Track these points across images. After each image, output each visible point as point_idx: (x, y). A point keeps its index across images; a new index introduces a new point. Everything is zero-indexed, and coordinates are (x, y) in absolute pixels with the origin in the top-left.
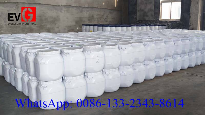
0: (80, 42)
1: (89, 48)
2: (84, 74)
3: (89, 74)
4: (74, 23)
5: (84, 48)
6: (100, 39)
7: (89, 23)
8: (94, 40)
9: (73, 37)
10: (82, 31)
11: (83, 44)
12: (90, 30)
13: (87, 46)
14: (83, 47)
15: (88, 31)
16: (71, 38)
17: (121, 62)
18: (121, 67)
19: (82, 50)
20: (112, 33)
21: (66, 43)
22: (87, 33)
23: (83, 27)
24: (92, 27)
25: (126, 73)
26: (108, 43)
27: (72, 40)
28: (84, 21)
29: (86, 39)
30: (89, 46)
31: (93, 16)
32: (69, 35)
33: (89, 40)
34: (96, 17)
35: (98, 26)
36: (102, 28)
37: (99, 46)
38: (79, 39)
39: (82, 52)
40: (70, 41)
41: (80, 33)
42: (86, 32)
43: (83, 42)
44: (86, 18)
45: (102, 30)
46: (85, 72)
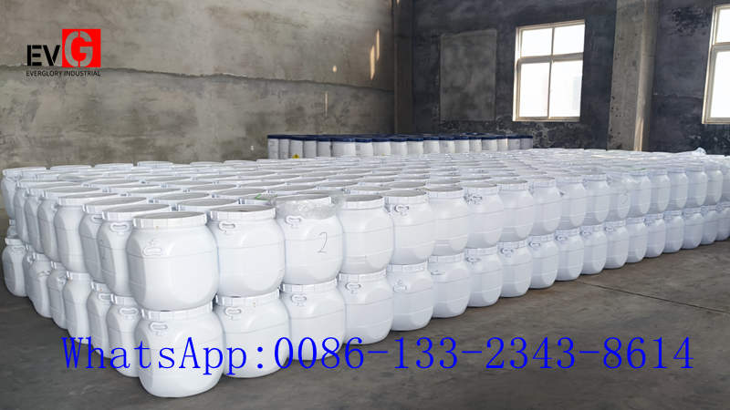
0: (265, 191)
1: (296, 207)
2: (282, 287)
3: (295, 289)
4: (242, 133)
5: (278, 206)
6: (327, 181)
7: (287, 131)
8: (309, 184)
9: (242, 175)
10: (266, 157)
11: (277, 196)
12: (294, 154)
13: (288, 202)
14: (275, 204)
15: (286, 156)
16: (236, 178)
17: (394, 252)
18: (395, 268)
19: (272, 212)
20: (363, 163)
21: (221, 193)
22: (284, 162)
23: (270, 144)
24: (301, 142)
25: (409, 287)
26: (354, 193)
27: (239, 182)
28: (273, 126)
29: (282, 180)
30: (294, 202)
31: (300, 109)
32: (228, 168)
33: (292, 184)
34: (309, 111)
35: (319, 139)
36: (331, 147)
37: (327, 201)
38: (259, 181)
39: (273, 221)
40: (235, 186)
41: (261, 162)
42: (279, 158)
43: (274, 189)
44: (278, 114)
45: (329, 151)
46: (282, 283)
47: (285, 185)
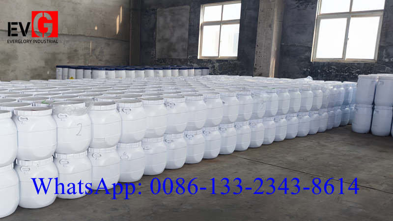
0: (48, 98)
1: (64, 109)
2: (55, 155)
3: (62, 157)
4: (42, 64)
5: (54, 108)
6: (85, 93)
7: (68, 63)
8: (75, 94)
9: (38, 88)
10: (55, 78)
11: (55, 101)
12: (70, 77)
13: (60, 106)
14: (52, 106)
15: (66, 77)
16: (34, 90)
17: (122, 134)
18: (122, 145)
19: (50, 111)
20: (109, 82)
21: (23, 99)
22: (63, 81)
23: (57, 70)
24: (74, 70)
25: (130, 156)
26: (100, 100)
27: (36, 93)
28: (60, 60)
29: (60, 92)
30: (63, 106)
31: (76, 51)
32: (31, 84)
33: (66, 95)
34: (81, 52)
35: (85, 68)
36: (92, 73)
37: (82, 105)
38: (47, 92)
39: (50, 116)
40: (32, 95)
41: (51, 81)
42: (63, 79)
43: (54, 97)
44: (63, 54)
45: (90, 75)
46: (55, 153)
47: (61, 95)
